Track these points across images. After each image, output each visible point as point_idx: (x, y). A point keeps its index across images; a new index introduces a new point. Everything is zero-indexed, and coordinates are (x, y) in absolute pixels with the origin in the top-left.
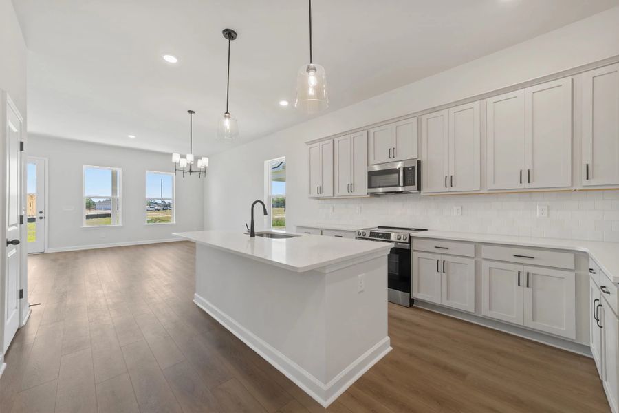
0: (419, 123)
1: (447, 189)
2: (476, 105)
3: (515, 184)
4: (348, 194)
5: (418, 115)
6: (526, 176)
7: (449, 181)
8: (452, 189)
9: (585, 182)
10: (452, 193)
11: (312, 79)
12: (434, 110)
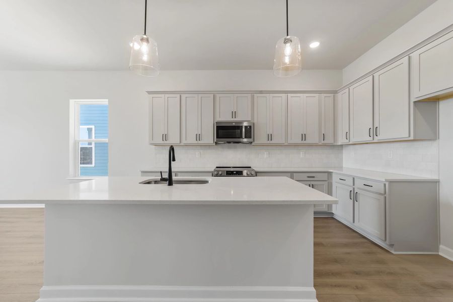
0: (253, 97)
1: (269, 142)
2: (284, 95)
3: (299, 141)
4: (197, 142)
5: (253, 93)
6: (304, 137)
7: (270, 137)
8: (271, 142)
9: (322, 142)
10: (271, 144)
11: (288, 49)
12: (261, 92)
